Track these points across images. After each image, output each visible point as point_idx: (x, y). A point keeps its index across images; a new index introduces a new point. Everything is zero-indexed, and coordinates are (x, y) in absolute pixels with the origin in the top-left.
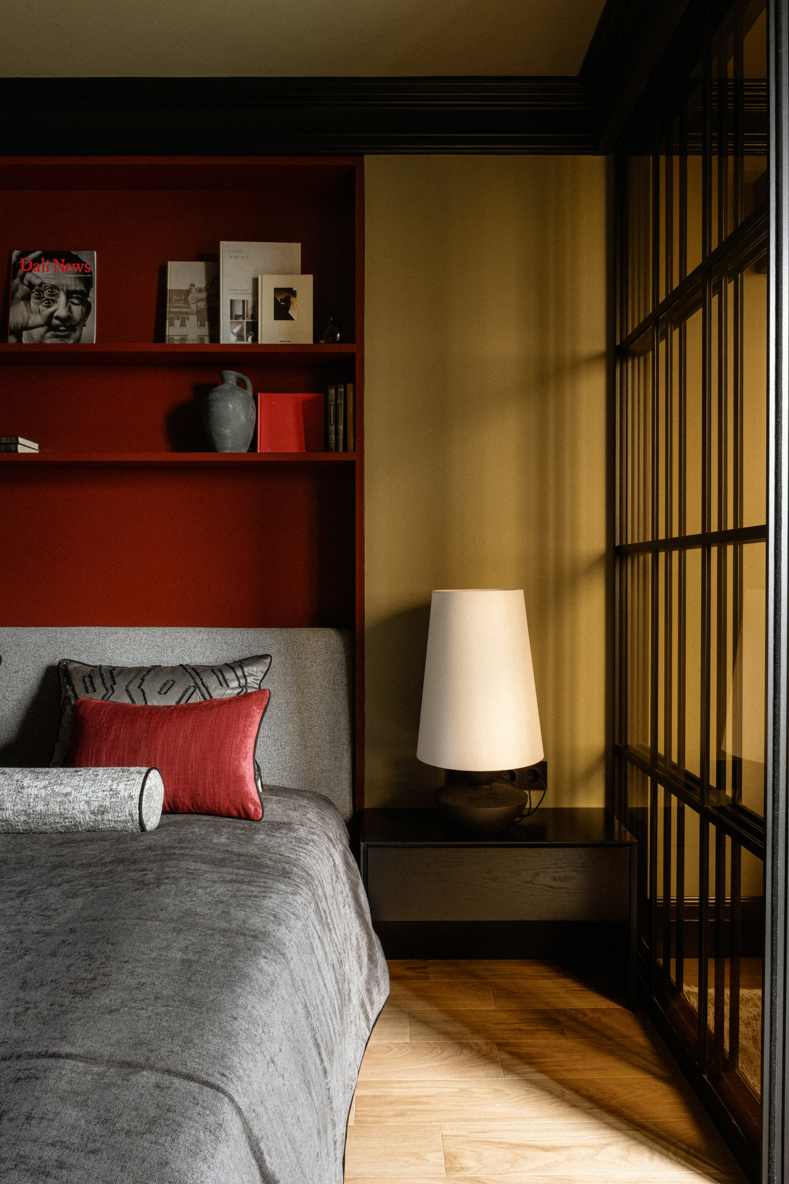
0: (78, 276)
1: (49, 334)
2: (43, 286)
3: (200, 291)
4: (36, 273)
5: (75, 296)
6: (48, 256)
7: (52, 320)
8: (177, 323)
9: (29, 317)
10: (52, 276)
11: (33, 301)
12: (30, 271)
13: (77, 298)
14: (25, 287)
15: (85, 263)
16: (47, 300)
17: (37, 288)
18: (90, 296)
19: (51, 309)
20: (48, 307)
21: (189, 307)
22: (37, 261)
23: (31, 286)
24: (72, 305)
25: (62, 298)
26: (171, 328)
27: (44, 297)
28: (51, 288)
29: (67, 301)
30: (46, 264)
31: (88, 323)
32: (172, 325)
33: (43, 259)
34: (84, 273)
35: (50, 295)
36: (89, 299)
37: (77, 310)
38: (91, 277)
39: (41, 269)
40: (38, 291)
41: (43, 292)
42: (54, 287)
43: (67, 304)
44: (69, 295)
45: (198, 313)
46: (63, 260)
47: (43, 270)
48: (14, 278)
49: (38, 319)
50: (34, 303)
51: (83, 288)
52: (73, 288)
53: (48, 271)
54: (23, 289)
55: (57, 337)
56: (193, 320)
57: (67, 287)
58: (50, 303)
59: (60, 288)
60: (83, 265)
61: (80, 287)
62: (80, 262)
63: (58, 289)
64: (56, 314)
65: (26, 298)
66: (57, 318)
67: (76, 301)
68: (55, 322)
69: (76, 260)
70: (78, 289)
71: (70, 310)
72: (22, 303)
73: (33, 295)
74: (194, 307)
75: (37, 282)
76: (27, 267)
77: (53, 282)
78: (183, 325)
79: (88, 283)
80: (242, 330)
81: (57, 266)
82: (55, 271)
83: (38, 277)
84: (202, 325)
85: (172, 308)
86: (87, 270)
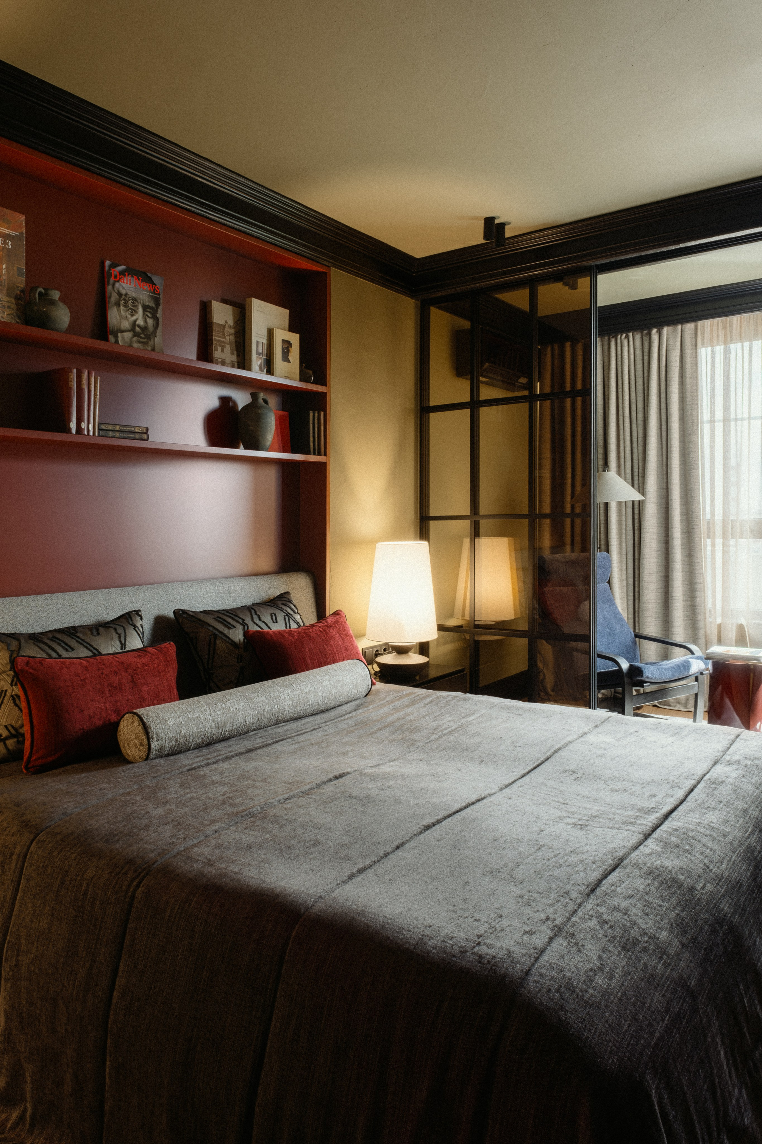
0: (151, 294)
1: (135, 339)
2: (127, 296)
3: (230, 327)
4: (122, 284)
5: (148, 310)
6: (129, 272)
7: (135, 328)
8: (219, 348)
9: (121, 322)
10: (133, 290)
11: (122, 307)
12: (118, 281)
13: (150, 312)
14: (116, 295)
15: (156, 285)
16: (131, 309)
17: (123, 297)
18: (158, 312)
19: (134, 318)
20: (132, 315)
21: (225, 338)
22: (122, 273)
23: (120, 294)
24: (147, 317)
25: (140, 310)
26: (216, 352)
27: (129, 307)
28: (133, 299)
29: (144, 314)
30: (129, 278)
31: (157, 334)
32: (216, 350)
33: (127, 273)
34: (155, 293)
35: (133, 306)
36: (158, 315)
37: (150, 322)
38: (159, 298)
39: (125, 281)
40: (125, 300)
41: (128, 302)
42: (134, 299)
43: (143, 316)
44: (145, 308)
45: (230, 344)
46: (141, 278)
47: (127, 283)
48: (108, 284)
49: (126, 325)
50: (123, 310)
51: (154, 305)
52: (147, 304)
53: (130, 284)
54: (114, 297)
55: (140, 342)
56: (227, 348)
57: (143, 302)
58: (133, 312)
59: (139, 301)
60: (154, 286)
61: (152, 304)
62: (153, 283)
63: (137, 301)
64: (137, 323)
65: (118, 304)
66: (139, 326)
67: (149, 315)
68: (138, 329)
69: (149, 281)
70: (150, 305)
71: (146, 321)
72: (115, 308)
73: (122, 302)
74: (227, 338)
75: (123, 292)
76: (116, 277)
77: (134, 295)
78: (222, 351)
79: (157, 301)
80: (261, 363)
81: (137, 282)
82: (135, 286)
83: (124, 288)
84: (233, 354)
85: (216, 337)
86: (157, 291)
